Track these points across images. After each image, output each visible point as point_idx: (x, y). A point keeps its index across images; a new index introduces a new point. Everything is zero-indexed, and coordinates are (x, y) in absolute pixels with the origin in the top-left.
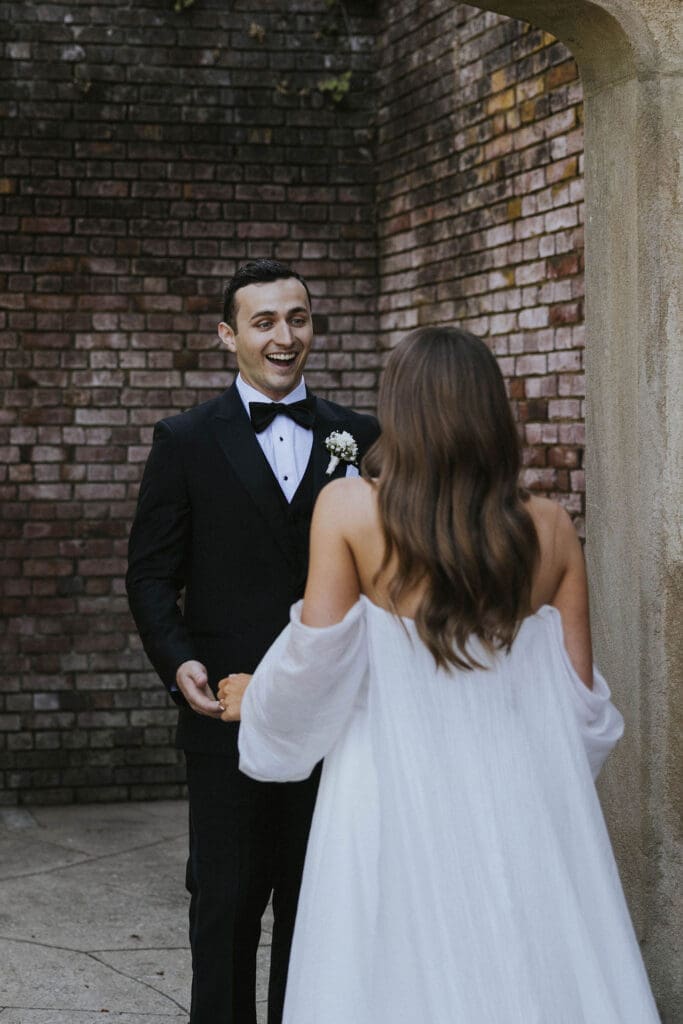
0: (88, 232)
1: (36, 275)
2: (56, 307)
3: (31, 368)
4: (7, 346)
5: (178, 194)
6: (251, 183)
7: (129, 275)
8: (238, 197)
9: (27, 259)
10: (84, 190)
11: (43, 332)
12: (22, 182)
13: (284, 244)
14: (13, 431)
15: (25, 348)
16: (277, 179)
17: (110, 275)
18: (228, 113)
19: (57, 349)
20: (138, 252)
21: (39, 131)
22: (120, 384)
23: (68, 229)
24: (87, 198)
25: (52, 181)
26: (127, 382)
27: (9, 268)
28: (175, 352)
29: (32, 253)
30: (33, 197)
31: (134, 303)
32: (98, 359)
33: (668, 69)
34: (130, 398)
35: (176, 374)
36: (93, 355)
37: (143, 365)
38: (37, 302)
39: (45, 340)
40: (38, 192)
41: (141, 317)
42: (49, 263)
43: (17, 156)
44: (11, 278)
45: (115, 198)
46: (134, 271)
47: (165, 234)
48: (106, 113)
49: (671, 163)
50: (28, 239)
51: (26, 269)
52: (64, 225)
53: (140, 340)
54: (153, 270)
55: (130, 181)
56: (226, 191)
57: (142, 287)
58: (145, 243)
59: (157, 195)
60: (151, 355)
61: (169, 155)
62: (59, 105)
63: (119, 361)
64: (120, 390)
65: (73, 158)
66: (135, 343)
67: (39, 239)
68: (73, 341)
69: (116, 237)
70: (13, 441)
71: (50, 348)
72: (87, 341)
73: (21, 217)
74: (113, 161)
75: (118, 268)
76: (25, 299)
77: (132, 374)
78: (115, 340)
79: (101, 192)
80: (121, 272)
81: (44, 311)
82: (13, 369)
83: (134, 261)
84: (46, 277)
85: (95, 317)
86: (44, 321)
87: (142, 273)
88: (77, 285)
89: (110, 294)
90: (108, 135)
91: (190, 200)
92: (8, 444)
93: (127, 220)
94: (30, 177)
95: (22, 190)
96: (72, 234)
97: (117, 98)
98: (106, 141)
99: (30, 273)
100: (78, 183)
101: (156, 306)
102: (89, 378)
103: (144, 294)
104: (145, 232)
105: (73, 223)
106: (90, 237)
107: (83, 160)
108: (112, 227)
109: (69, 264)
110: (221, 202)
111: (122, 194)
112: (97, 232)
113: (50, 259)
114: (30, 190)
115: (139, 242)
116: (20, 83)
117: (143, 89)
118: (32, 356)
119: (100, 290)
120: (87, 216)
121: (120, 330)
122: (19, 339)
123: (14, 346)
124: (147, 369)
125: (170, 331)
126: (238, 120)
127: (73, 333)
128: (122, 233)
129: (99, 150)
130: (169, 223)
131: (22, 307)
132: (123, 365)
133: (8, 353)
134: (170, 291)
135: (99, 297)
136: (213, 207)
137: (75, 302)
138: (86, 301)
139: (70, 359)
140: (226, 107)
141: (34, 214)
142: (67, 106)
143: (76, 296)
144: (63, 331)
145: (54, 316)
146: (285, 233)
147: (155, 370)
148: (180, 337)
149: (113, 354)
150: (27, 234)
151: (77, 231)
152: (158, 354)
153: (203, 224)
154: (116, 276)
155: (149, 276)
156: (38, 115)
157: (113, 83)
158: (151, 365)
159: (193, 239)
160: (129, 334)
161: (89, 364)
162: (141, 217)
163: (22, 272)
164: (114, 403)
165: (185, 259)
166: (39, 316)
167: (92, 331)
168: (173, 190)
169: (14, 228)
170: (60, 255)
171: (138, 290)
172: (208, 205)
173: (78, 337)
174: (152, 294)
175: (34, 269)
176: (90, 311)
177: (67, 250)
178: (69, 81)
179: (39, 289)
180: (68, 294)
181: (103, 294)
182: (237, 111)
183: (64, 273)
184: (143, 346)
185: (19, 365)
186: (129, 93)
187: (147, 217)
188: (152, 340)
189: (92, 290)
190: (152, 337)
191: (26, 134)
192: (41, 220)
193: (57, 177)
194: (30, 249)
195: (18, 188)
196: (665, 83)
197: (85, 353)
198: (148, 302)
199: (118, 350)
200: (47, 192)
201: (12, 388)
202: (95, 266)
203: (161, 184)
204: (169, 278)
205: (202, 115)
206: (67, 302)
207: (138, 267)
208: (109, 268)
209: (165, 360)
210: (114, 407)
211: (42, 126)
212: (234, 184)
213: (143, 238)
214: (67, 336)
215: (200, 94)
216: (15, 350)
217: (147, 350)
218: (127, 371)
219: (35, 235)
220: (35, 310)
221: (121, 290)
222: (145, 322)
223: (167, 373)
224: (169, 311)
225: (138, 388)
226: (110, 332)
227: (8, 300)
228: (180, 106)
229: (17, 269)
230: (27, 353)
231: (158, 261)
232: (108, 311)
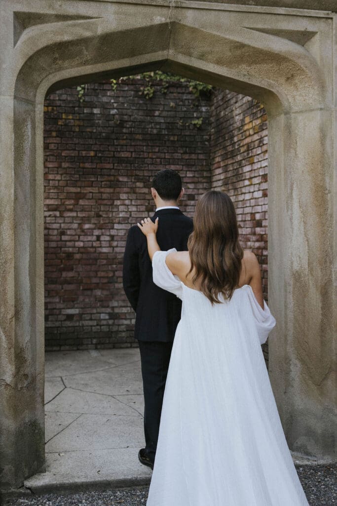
0: (118, 168)
1: (102, 182)
2: (108, 192)
3: (100, 211)
4: (92, 204)
5: (147, 156)
6: (170, 153)
7: (132, 182)
8: (166, 157)
9: (99, 176)
10: (117, 155)
11: (104, 199)
12: (98, 152)
13: (181, 172)
14: (94, 231)
15: (98, 205)
16: (179, 151)
17: (126, 182)
18: (163, 131)
19: (109, 205)
20: (134, 175)
21: (103, 136)
22: (128, 216)
23: (112, 167)
24: (118, 157)
25: (107, 152)
26: (131, 215)
27: (93, 180)
28: (146, 206)
29: (101, 175)
30: (101, 157)
31: (133, 190)
32: (121, 208)
33: (293, 111)
34: (131, 221)
35: (146, 213)
36: (120, 207)
37: (136, 210)
38: (102, 190)
39: (105, 202)
40: (103, 155)
41: (135, 195)
42: (106, 178)
43: (96, 144)
44: (94, 183)
45: (127, 158)
46: (133, 180)
47: (143, 169)
48: (124, 130)
49: (295, 141)
50: (99, 170)
51: (99, 180)
52: (111, 166)
53: (135, 202)
54: (139, 180)
55: (132, 152)
56: (162, 155)
57: (136, 186)
58: (137, 171)
59: (141, 156)
60: (138, 207)
61: (144, 144)
62: (109, 128)
63: (128, 209)
64: (128, 218)
65: (114, 145)
66: (133, 203)
67: (103, 170)
68: (113, 202)
69: (127, 170)
70: (94, 234)
71: (106, 205)
72: (118, 202)
73: (97, 163)
74: (126, 146)
75: (128, 179)
76: (98, 189)
77: (132, 213)
78: (127, 202)
79: (123, 156)
80: (129, 181)
81: (104, 193)
82: (94, 211)
83: (133, 177)
84: (105, 182)
85: (121, 195)
86: (104, 196)
87: (136, 181)
88: (115, 184)
89: (125, 187)
90: (125, 137)
91: (151, 158)
92: (93, 235)
93: (131, 164)
94: (100, 151)
95: (98, 155)
96: (113, 169)
97: (128, 126)
98: (124, 139)
99: (99, 181)
100: (115, 153)
101: (140, 192)
102: (118, 214)
103: (136, 187)
104: (137, 168)
105: (114, 165)
106: (119, 170)
107: (117, 145)
108: (126, 166)
109: (112, 178)
110: (161, 159)
111: (130, 156)
112: (121, 168)
113: (106, 177)
114: (100, 155)
115: (135, 171)
116: (97, 121)
117: (136, 123)
118: (100, 207)
119: (122, 186)
120: (118, 163)
121: (129, 199)
122: (96, 202)
123: (95, 204)
124: (137, 211)
125: (145, 199)
126: (166, 133)
127: (114, 200)
128: (130, 168)
129: (122, 142)
130: (144, 165)
131: (97, 191)
132: (129, 210)
133: (93, 207)
134: (145, 187)
135: (122, 189)
136: (158, 160)
137: (114, 190)
138: (118, 190)
139: (112, 208)
140: (163, 129)
141: (101, 163)
142: (112, 128)
143: (115, 188)
144: (110, 199)
145: (108, 195)
146: (181, 168)
147: (140, 211)
148: (148, 201)
149: (126, 207)
150: (99, 169)
151: (115, 168)
152: (141, 207)
153: (155, 166)
154: (127, 182)
155: (138, 182)
156: (103, 131)
157: (127, 121)
158: (138, 210)
159: (152, 170)
160: (131, 200)
161: (118, 210)
162: (135, 163)
163: (97, 181)
164: (127, 222)
165: (149, 177)
166: (103, 195)
167: (119, 199)
168: (146, 155)
169: (95, 167)
170: (110, 175)
171: (134, 186)
172: (157, 160)
173: (115, 201)
174: (139, 188)
175: (101, 180)
176: (119, 193)
177: (112, 174)
178: (112, 121)
179: (103, 186)
180: (112, 188)
181: (123, 188)
182: (166, 130)
183: (110, 181)
184: (136, 204)
185: (96, 210)
186: (132, 124)
187: (137, 163)
188: (139, 202)
189: (120, 186)
190: (139, 201)
191: (99, 137)
192: (104, 164)
193: (109, 151)
194: (100, 173)
195: (96, 154)
196: (293, 115)
197: (117, 206)
198: (137, 190)
199: (128, 205)
200: (106, 155)
201: (94, 217)
202: (121, 179)
203: (142, 153)
204: (144, 183)
205: (155, 131)
206: (111, 190)
207: (134, 179)
208: (125, 179)
209: (143, 208)
210: (126, 223)
211: (104, 134)
212: (165, 153)
213: (136, 170)
214: (112, 201)
215: (154, 125)
216: (95, 205)
217: (137, 205)
218: (131, 212)
219: (101, 169)
220: (101, 193)
221: (129, 186)
222: (137, 196)
223: (143, 213)
224: (144, 193)
225: (135, 217)
226: (126, 199)
227: (93, 190)
228: (148, 128)
229: (96, 180)
230: (99, 206)
231: (141, 177)
232: (124, 193)
